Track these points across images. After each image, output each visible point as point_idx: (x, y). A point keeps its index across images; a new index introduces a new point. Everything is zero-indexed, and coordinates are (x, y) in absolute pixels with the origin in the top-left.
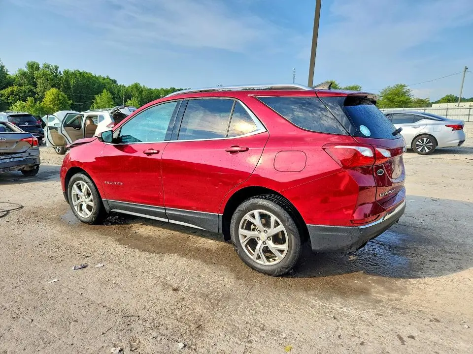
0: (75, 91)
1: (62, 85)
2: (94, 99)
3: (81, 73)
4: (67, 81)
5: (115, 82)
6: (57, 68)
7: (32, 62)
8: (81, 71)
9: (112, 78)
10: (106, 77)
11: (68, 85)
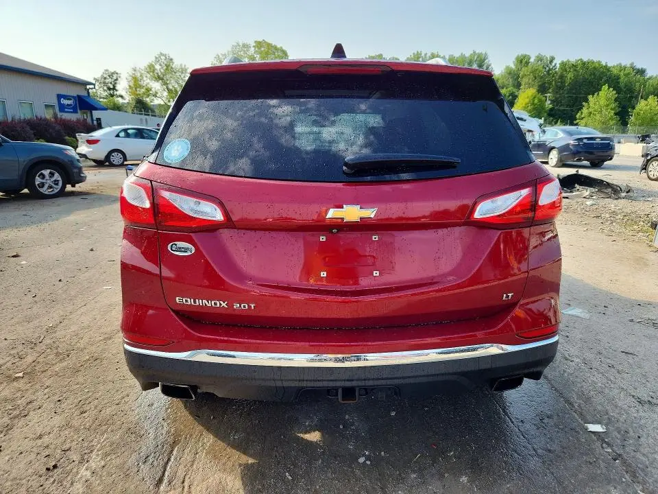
0: (569, 91)
1: (554, 83)
2: (587, 101)
3: (584, 63)
4: (562, 77)
5: (642, 72)
6: (552, 59)
7: (522, 55)
8: (585, 60)
9: (639, 66)
10: (628, 65)
11: (563, 82)
